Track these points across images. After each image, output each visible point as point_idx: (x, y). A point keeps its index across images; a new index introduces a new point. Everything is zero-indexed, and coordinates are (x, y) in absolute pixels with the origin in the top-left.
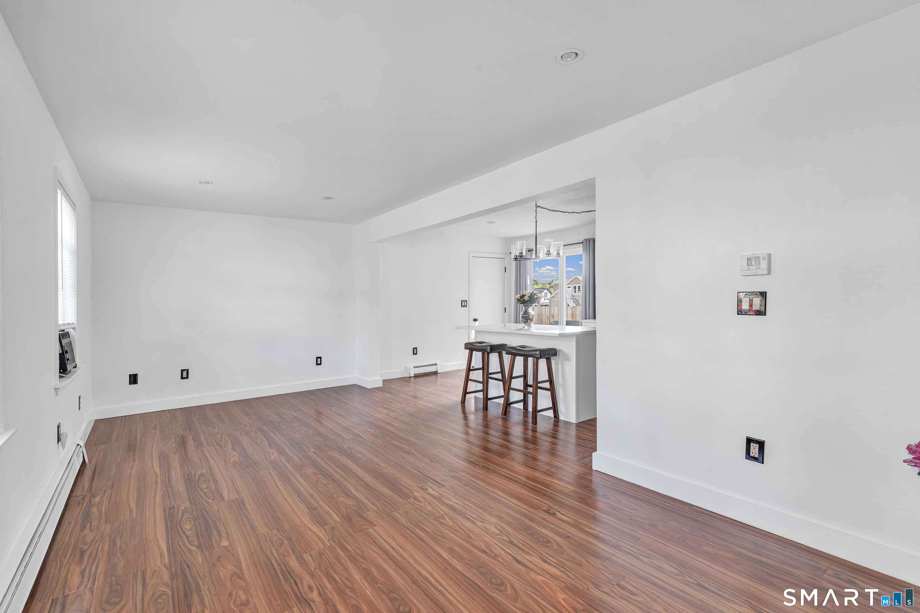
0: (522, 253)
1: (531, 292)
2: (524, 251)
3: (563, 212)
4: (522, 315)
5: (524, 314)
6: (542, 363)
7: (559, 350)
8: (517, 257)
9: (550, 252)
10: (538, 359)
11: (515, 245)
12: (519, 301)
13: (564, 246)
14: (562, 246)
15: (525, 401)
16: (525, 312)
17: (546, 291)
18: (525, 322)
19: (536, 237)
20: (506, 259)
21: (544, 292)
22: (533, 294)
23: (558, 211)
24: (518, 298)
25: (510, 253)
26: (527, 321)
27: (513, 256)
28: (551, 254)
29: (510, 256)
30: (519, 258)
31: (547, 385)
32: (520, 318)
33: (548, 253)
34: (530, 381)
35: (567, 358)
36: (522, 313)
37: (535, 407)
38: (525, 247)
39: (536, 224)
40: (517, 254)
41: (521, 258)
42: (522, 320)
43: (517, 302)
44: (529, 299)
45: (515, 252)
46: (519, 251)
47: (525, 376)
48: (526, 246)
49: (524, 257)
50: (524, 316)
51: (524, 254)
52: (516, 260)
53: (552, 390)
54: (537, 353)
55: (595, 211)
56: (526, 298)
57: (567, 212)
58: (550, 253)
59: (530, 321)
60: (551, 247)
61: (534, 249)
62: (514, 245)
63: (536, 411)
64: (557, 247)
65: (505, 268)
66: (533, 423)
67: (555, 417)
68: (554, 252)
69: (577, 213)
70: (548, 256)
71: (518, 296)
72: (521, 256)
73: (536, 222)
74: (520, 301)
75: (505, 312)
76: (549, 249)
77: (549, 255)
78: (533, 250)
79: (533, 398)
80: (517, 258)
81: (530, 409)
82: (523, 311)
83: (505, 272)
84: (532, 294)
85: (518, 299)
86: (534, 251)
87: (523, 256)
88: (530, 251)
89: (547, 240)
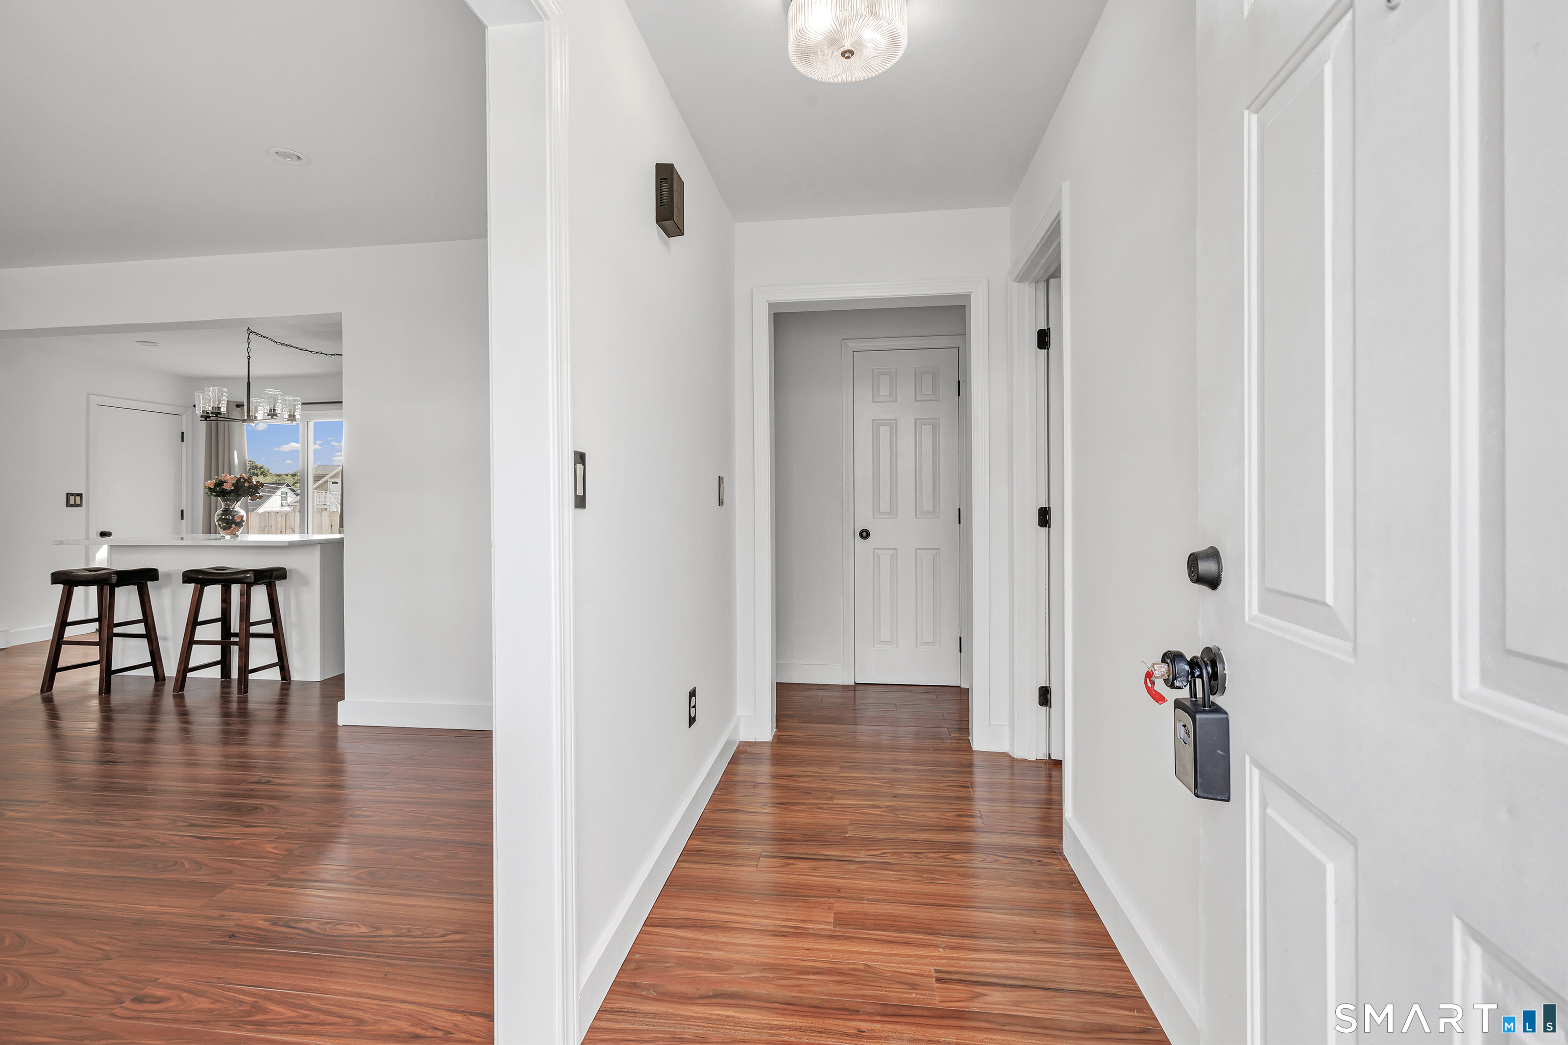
0: (219, 408)
1: (238, 477)
2: (223, 405)
3: (301, 349)
4: (220, 517)
5: (222, 514)
6: (259, 595)
7: (290, 570)
8: (208, 415)
9: (276, 411)
10: (250, 585)
11: (204, 393)
12: (212, 491)
13: (303, 404)
14: (299, 404)
15: (224, 663)
16: (225, 511)
17: (284, 489)
18: (224, 529)
19: (249, 384)
20: (184, 417)
21: (281, 490)
22: (242, 480)
23: (292, 346)
24: (210, 486)
25: (194, 406)
26: (229, 525)
27: (199, 412)
28: (278, 415)
29: (194, 413)
30: (213, 417)
31: (268, 628)
32: (216, 520)
33: (271, 413)
34: (235, 627)
35: (305, 582)
36: (219, 511)
37: (245, 665)
38: (224, 397)
39: (249, 361)
40: (209, 409)
41: (217, 416)
42: (220, 525)
43: (209, 493)
44: (233, 488)
45: (205, 404)
46: (212, 404)
47: (225, 619)
48: (227, 398)
49: (222, 416)
50: (223, 517)
51: (223, 409)
52: (206, 420)
53: (278, 636)
54: (248, 575)
55: (341, 355)
56: (228, 487)
57: (307, 350)
58: (274, 413)
59: (236, 526)
60: (278, 404)
61: (245, 404)
62: (201, 393)
63: (247, 671)
64: (290, 404)
65: (183, 433)
66: (239, 692)
67: (283, 678)
68: (285, 413)
69: (326, 354)
70: (272, 418)
71: (211, 483)
72: (217, 413)
73: (249, 359)
74: (215, 492)
75: (182, 519)
76: (275, 407)
77: (274, 417)
78: (243, 405)
79: (240, 650)
80: (209, 417)
81: (235, 675)
82: (221, 509)
83: (183, 440)
84: (239, 480)
85: (210, 488)
86: (245, 407)
87: (220, 414)
88: (240, 405)
89: (271, 391)
